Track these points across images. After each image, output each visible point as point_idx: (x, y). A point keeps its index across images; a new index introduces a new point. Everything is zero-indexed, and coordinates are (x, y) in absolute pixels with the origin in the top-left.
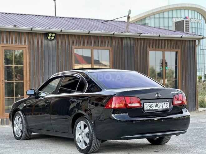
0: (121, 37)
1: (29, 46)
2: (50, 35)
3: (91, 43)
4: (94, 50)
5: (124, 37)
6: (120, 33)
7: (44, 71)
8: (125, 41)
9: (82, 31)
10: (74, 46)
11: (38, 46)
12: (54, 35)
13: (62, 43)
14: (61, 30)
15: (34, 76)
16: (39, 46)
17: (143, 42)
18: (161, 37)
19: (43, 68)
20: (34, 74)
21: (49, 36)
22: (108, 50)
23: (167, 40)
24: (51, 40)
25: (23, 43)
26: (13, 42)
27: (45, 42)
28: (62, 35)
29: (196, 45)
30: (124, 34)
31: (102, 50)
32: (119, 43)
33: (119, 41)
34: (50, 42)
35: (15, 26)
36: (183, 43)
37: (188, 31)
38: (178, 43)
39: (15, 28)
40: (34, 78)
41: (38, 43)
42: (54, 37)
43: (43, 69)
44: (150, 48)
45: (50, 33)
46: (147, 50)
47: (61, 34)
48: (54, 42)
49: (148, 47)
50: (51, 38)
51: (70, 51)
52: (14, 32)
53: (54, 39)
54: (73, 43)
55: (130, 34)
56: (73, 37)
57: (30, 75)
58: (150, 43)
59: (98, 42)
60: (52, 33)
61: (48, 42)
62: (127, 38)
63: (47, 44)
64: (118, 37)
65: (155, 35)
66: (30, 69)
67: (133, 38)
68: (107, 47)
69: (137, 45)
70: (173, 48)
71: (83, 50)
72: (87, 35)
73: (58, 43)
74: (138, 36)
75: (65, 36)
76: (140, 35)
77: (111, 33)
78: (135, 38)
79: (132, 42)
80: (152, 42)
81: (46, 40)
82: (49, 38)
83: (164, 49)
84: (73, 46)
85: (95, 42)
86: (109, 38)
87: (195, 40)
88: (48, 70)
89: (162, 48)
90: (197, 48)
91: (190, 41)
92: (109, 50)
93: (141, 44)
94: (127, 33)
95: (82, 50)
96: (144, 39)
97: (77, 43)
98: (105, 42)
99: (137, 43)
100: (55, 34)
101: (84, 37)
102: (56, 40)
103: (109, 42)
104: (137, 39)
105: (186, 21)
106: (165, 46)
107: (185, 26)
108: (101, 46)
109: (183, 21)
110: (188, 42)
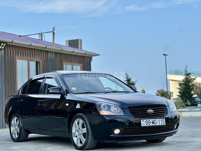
0: (47, 51)
2: (2, 44)
3: (28, 54)
4: (30, 62)
5: (49, 51)
6: (50, 47)
8: (49, 55)
12: (5, 45)
13: (8, 53)
14: (13, 41)
17: (60, 56)
29: (91, 61)
32: (45, 56)
33: (45, 54)
36: (83, 59)
38: (81, 58)
42: (5, 46)
45: (2, 42)
48: (3, 51)
50: (1, 48)
53: (3, 49)
54: (16, 53)
58: (65, 58)
59: (33, 54)
60: (4, 43)
64: (45, 51)
67: (54, 52)
68: (39, 59)
69: (57, 59)
70: (78, 63)
71: (23, 60)
73: (5, 52)
74: (60, 50)
76: (62, 49)
79: (54, 56)
80: (65, 56)
83: (73, 63)
84: (16, 57)
85: (30, 54)
86: (39, 51)
87: (90, 56)
89: (71, 62)
92: (40, 62)
95: (21, 60)
96: (61, 54)
97: (18, 54)
98: (37, 55)
99: (57, 57)
100: (6, 43)
101: (23, 49)
103: (39, 55)
104: (56, 53)
105: (80, 40)
106: (73, 60)
107: (79, 44)
108: (34, 58)
109: (78, 40)
110: (86, 57)
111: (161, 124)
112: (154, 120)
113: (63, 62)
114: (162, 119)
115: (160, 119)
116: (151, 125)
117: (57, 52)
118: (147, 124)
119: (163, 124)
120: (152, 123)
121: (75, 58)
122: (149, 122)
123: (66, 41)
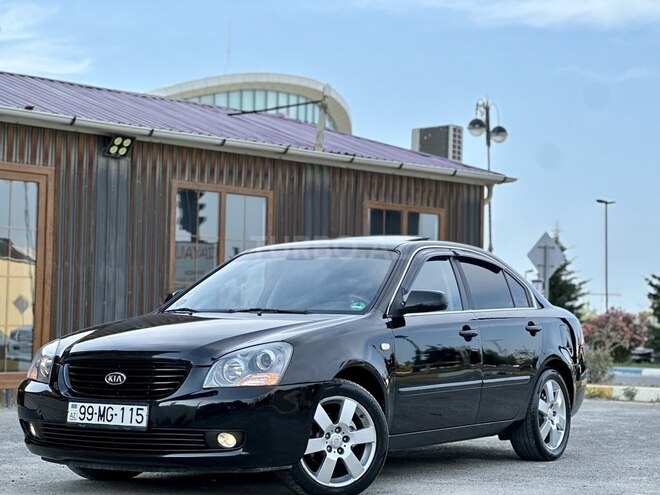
0: (300, 163)
1: (57, 172)
2: (118, 141)
3: (221, 173)
4: (228, 196)
5: (305, 164)
6: (301, 151)
7: (92, 250)
8: (308, 176)
9: (205, 138)
10: (177, 181)
11: (80, 174)
12: (127, 143)
13: (144, 168)
14: (152, 131)
15: (66, 264)
16: (82, 174)
17: (353, 179)
18: (405, 170)
19: (89, 239)
20: (66, 258)
21: (114, 145)
22: (264, 199)
23: (415, 179)
24: (117, 157)
25: (39, 160)
26: (11, 156)
27: (101, 161)
28: (145, 145)
29: (484, 200)
30: (310, 152)
31: (248, 197)
32: (292, 180)
33: (291, 173)
34: (113, 164)
35: (30, 108)
36: (451, 191)
37: (459, 158)
38: (441, 188)
39: (29, 113)
40: (66, 269)
41: (80, 163)
42: (128, 148)
43: (90, 243)
44: (370, 199)
45: (117, 135)
46: (362, 206)
47: (143, 142)
48: (125, 163)
49: (366, 197)
50: (117, 152)
51: (164, 193)
52: (17, 125)
53: (124, 155)
54: (174, 170)
55: (327, 155)
56: (175, 152)
57: (55, 260)
58: (372, 186)
59: (240, 173)
60: (124, 137)
61: (108, 162)
62: (313, 166)
63: (104, 168)
64: (291, 162)
65: (388, 163)
66: (55, 241)
67: (329, 167)
68: (263, 188)
69: (338, 189)
70: (428, 205)
72: (211, 151)
73: (133, 166)
74: (346, 162)
75: (155, 148)
76: (353, 159)
77: (278, 147)
78: (334, 168)
79: (327, 179)
80: (376, 181)
81: (104, 156)
82: (113, 150)
83: (407, 204)
84: (173, 181)
85: (231, 173)
86: (267, 164)
87: (480, 184)
88: (103, 247)
89: (400, 202)
90: (486, 207)
91: (469, 186)
92: (267, 198)
93: (348, 185)
94: (318, 153)
96: (357, 173)
97: (183, 171)
98: (257, 175)
99: (338, 183)
100: (132, 139)
101: (204, 156)
102: (129, 159)
103: (266, 175)
104: (338, 171)
105: (455, 130)
106: (408, 195)
107: (451, 143)
108: (245, 186)
109: (447, 127)
110: (465, 188)
111: (127, 423)
112: (107, 406)
113: (363, 200)
114: (135, 408)
115: (127, 408)
116: (95, 421)
117: (341, 169)
118: (82, 417)
119: (134, 424)
120: (100, 415)
121: (416, 190)
122: (90, 411)
123: (414, 131)
